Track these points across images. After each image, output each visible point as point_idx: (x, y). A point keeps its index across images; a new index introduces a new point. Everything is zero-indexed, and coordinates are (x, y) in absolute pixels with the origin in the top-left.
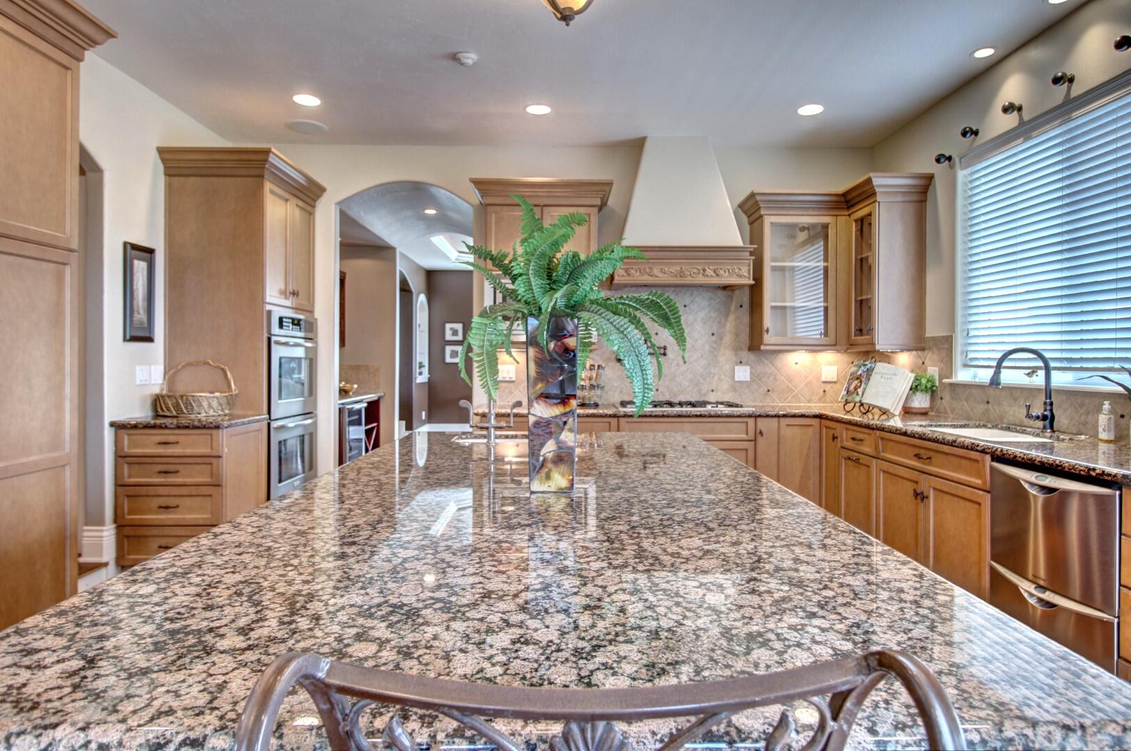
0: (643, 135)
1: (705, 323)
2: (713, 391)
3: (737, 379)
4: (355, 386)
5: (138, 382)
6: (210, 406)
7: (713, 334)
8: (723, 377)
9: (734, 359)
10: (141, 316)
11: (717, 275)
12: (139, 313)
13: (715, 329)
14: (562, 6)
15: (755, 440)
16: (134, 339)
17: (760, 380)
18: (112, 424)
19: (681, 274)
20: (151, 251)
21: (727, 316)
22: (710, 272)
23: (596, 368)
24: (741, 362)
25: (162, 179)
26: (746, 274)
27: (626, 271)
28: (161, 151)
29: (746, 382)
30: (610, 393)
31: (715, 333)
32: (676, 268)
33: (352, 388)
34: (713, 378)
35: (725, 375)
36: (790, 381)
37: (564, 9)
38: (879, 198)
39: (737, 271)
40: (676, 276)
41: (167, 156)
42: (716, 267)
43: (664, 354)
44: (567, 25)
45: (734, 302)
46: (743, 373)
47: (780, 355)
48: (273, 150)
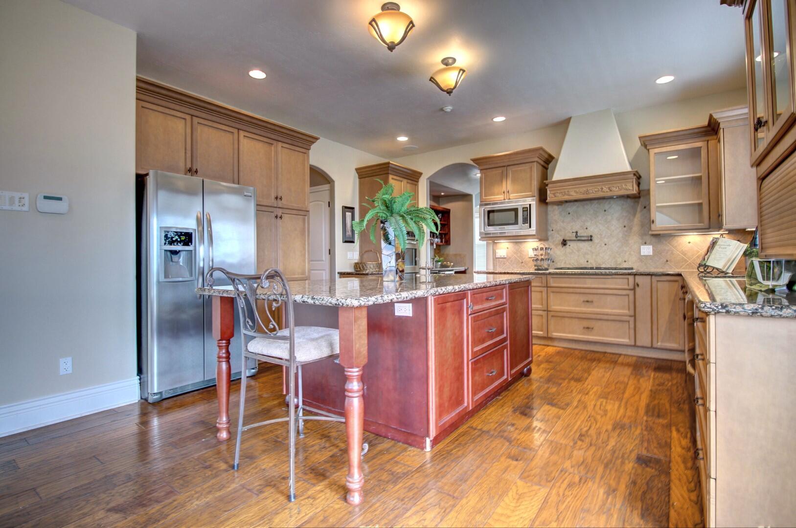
0: (570, 116)
1: (619, 220)
2: (625, 261)
3: (642, 254)
4: (452, 264)
5: (348, 258)
6: (370, 268)
7: (625, 227)
8: (632, 253)
9: (641, 241)
10: (349, 233)
11: (611, 191)
12: (348, 232)
13: (626, 223)
14: (446, 89)
15: (634, 289)
16: (346, 242)
17: (661, 254)
18: (338, 273)
19: (587, 192)
20: (353, 208)
21: (634, 215)
22: (605, 189)
23: (544, 249)
24: (645, 243)
25: (357, 180)
26: (631, 188)
27: (554, 194)
28: (357, 169)
29: (651, 255)
30: (558, 263)
31: (626, 225)
32: (583, 190)
33: (451, 265)
34: (625, 253)
35: (634, 252)
36: (685, 255)
37: (448, 89)
38: (721, 126)
39: (624, 186)
40: (584, 194)
41: (358, 171)
42: (610, 186)
43: (591, 240)
44: (450, 95)
45: (640, 205)
46: (647, 250)
47: (676, 238)
48: (391, 162)
